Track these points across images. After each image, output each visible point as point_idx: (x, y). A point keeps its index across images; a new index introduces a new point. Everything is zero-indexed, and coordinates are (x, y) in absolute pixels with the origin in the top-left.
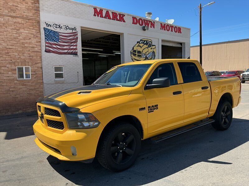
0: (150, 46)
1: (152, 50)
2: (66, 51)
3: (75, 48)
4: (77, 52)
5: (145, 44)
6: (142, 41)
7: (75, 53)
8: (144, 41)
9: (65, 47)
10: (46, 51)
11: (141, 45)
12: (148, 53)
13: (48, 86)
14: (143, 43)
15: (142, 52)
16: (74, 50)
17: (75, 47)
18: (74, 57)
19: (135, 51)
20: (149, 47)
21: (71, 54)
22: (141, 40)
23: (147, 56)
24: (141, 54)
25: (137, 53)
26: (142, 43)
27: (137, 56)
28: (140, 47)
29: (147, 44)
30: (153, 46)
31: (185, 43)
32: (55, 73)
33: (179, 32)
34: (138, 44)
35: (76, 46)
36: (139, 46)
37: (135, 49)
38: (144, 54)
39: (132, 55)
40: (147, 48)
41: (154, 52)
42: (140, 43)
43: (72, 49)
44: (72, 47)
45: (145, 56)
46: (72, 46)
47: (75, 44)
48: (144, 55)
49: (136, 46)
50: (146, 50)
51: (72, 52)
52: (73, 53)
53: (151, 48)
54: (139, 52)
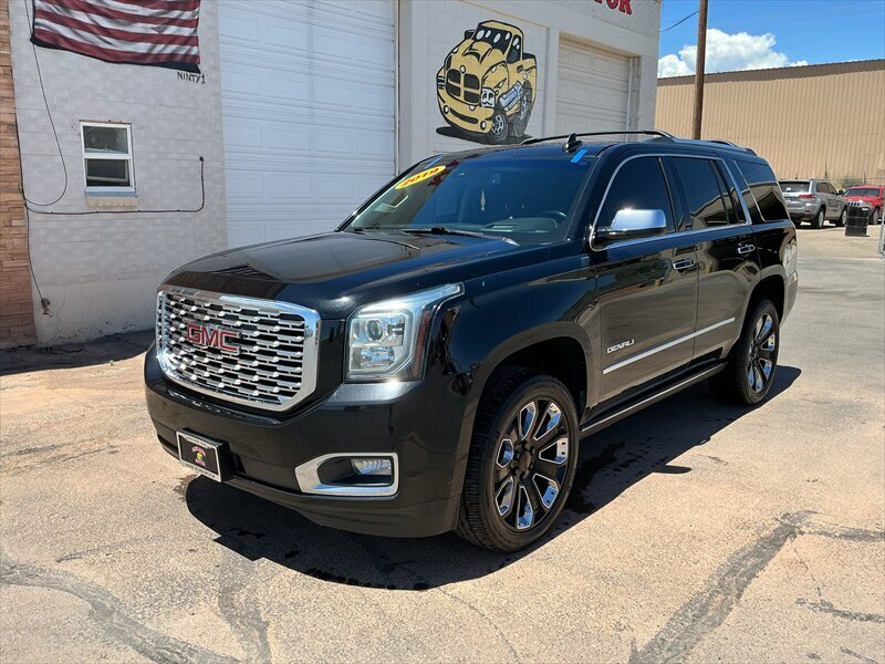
0: (515, 55)
1: (521, 77)
2: (142, 48)
3: (190, 38)
4: (196, 57)
5: (495, 46)
6: (486, 29)
7: (188, 60)
8: (495, 32)
9: (138, 28)
10: (35, 40)
11: (482, 47)
12: (504, 89)
13: (52, 225)
14: (489, 40)
15: (484, 80)
16: (185, 44)
17: (186, 32)
18: (184, 83)
19: (454, 75)
20: (511, 60)
21: (169, 62)
22: (480, 27)
23: (503, 102)
24: (478, 92)
25: (461, 86)
26: (483, 39)
27: (462, 98)
28: (477, 55)
29: (502, 46)
30: (527, 56)
31: (639, 57)
32: (89, 161)
33: (622, 10)
34: (470, 41)
35: (193, 23)
36: (471, 52)
37: (455, 65)
38: (489, 92)
39: (443, 93)
40: (504, 63)
41: (527, 87)
42: (476, 40)
43: (172, 39)
44: (171, 30)
45: (492, 101)
46: (172, 22)
47: (187, 15)
48: (491, 95)
49: (462, 49)
50: (500, 73)
51: (173, 55)
52: (178, 59)
53: (520, 68)
54: (472, 80)
